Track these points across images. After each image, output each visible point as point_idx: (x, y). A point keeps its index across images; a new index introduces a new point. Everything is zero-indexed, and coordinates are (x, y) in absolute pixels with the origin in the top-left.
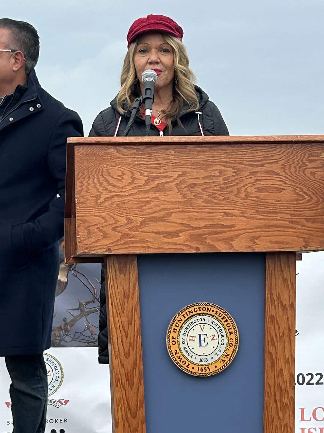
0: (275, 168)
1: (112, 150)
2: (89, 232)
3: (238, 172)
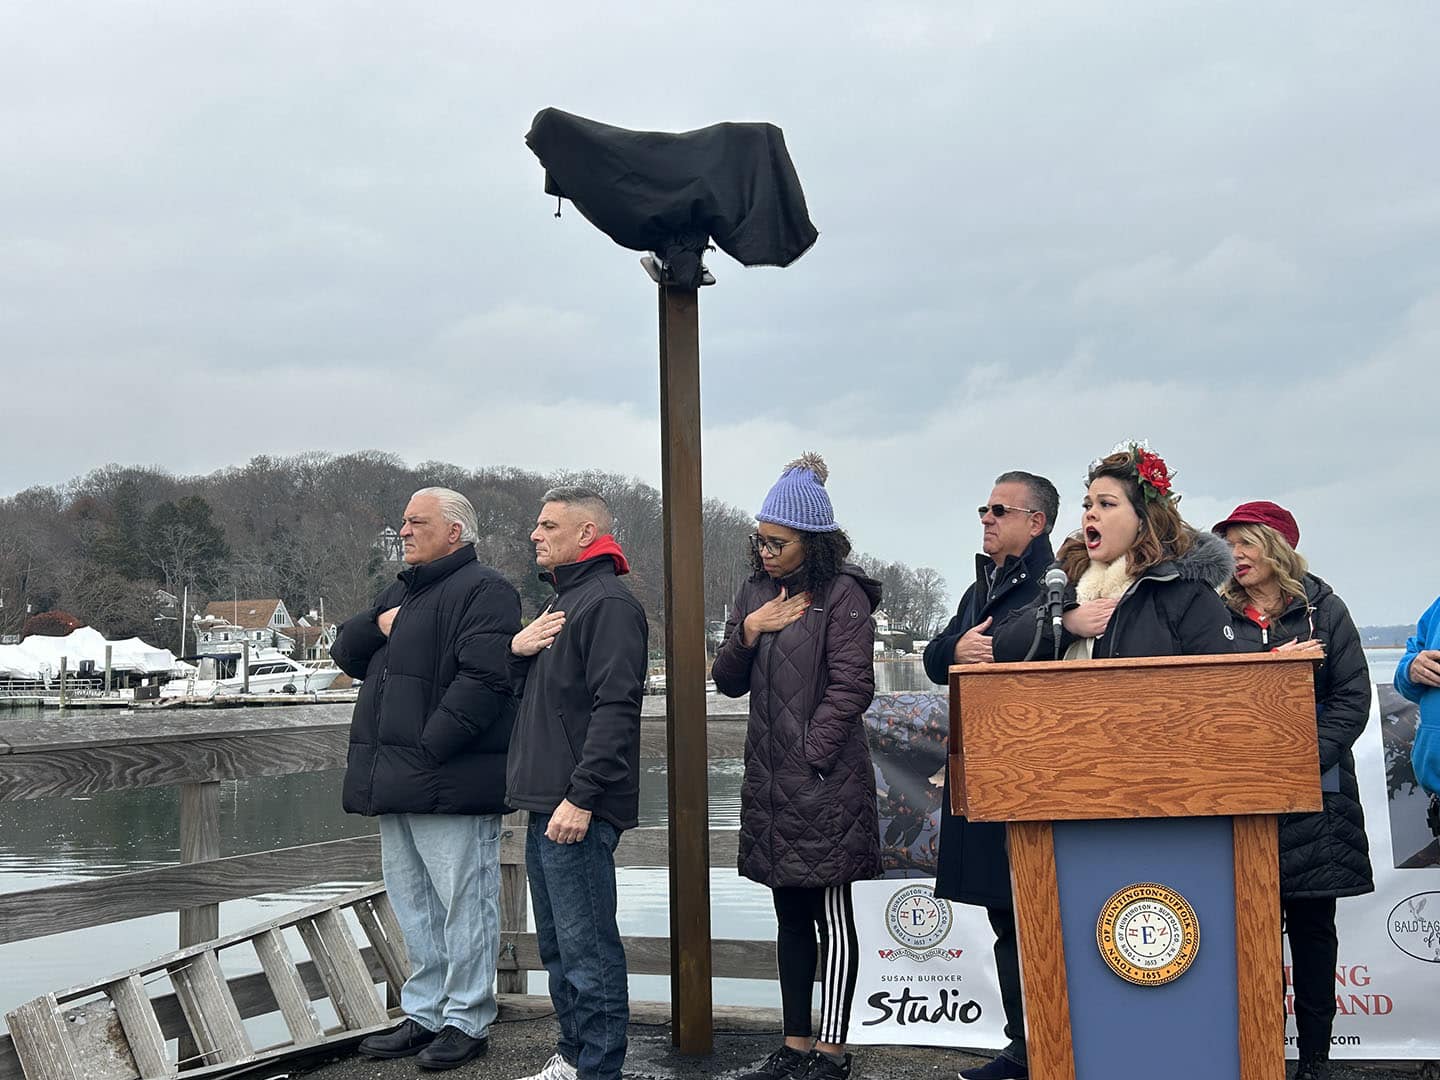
0: (1242, 698)
1: (1010, 679)
2: (984, 793)
3: (1188, 705)
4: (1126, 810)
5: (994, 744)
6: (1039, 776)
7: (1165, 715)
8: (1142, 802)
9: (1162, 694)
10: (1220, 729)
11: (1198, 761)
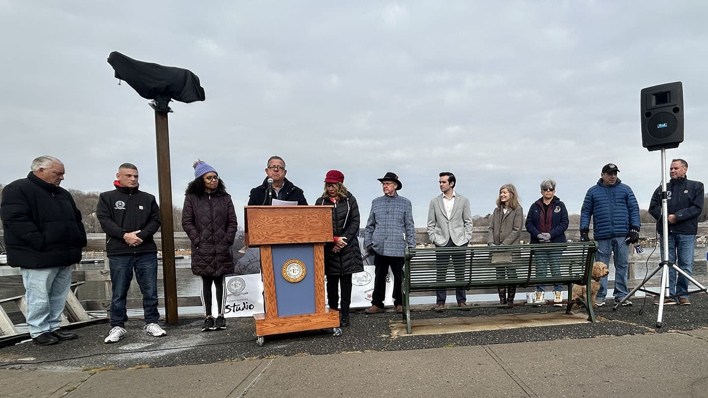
0: (316, 216)
2: (253, 237)
3: (303, 217)
4: (289, 241)
5: (256, 225)
6: (267, 233)
7: (298, 219)
8: (292, 239)
9: (297, 214)
10: (311, 223)
11: (306, 230)
